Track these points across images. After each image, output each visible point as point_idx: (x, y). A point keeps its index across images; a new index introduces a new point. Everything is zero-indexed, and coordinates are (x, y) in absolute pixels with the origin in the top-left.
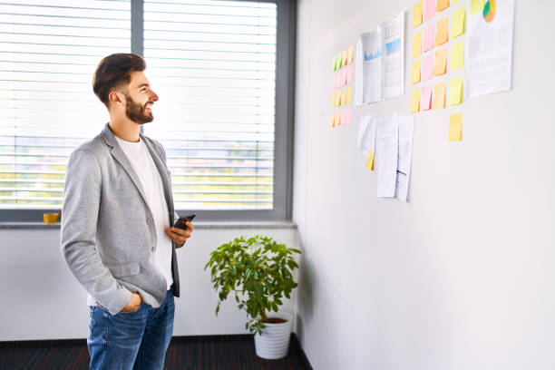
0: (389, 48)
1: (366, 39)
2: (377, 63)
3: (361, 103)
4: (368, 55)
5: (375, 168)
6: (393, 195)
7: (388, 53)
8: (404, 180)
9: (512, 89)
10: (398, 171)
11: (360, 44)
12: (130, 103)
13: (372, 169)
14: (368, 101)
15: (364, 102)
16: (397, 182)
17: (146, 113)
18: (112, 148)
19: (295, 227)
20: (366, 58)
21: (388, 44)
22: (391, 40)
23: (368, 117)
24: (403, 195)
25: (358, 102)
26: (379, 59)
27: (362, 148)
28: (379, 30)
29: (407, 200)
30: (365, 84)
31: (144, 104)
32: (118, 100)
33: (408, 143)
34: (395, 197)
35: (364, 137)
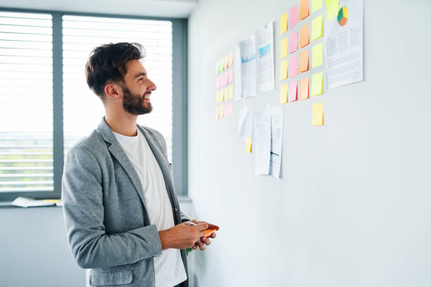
0: (262, 52)
1: (243, 45)
2: (252, 65)
3: (240, 99)
4: (244, 59)
5: (253, 150)
6: (268, 173)
7: (261, 57)
8: (276, 160)
9: (364, 80)
10: (271, 153)
11: (238, 50)
12: (127, 95)
13: (251, 151)
14: (245, 96)
15: (242, 97)
16: (271, 161)
17: (145, 104)
18: (110, 144)
19: (190, 201)
20: (243, 61)
21: (260, 50)
22: (263, 46)
23: (246, 110)
24: (276, 172)
25: (238, 97)
26: (254, 61)
27: (242, 135)
28: (253, 38)
29: (280, 177)
30: (243, 82)
31: (142, 94)
32: (114, 92)
33: (279, 130)
34: (270, 174)
35: (244, 125)
